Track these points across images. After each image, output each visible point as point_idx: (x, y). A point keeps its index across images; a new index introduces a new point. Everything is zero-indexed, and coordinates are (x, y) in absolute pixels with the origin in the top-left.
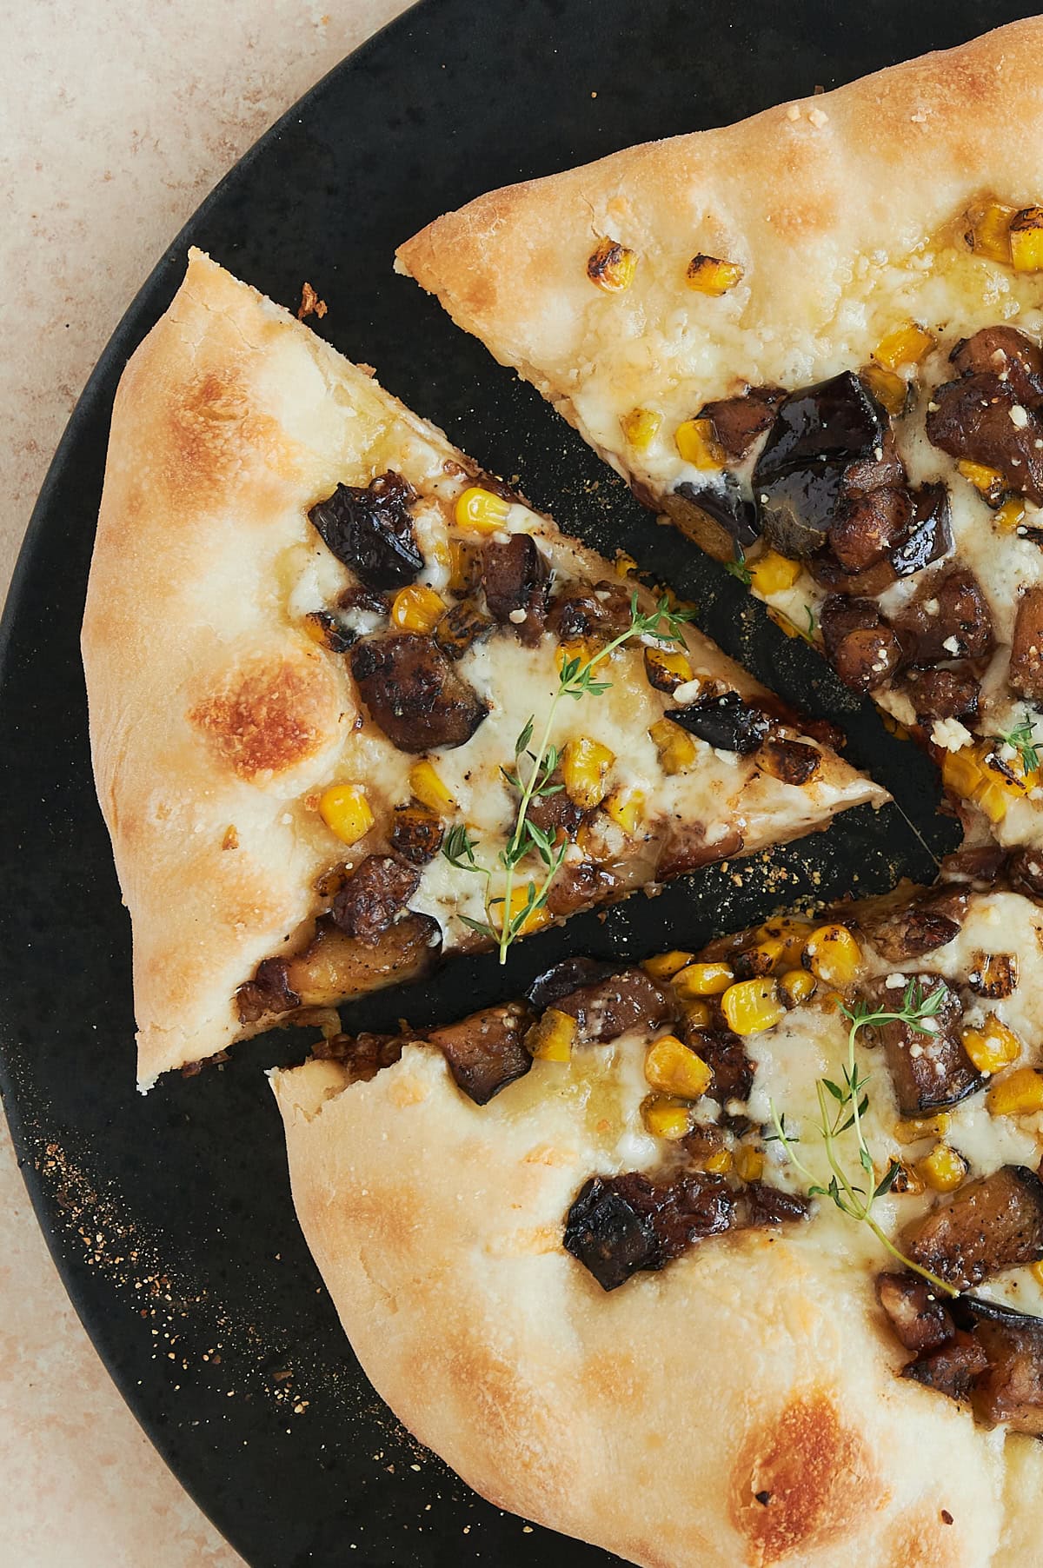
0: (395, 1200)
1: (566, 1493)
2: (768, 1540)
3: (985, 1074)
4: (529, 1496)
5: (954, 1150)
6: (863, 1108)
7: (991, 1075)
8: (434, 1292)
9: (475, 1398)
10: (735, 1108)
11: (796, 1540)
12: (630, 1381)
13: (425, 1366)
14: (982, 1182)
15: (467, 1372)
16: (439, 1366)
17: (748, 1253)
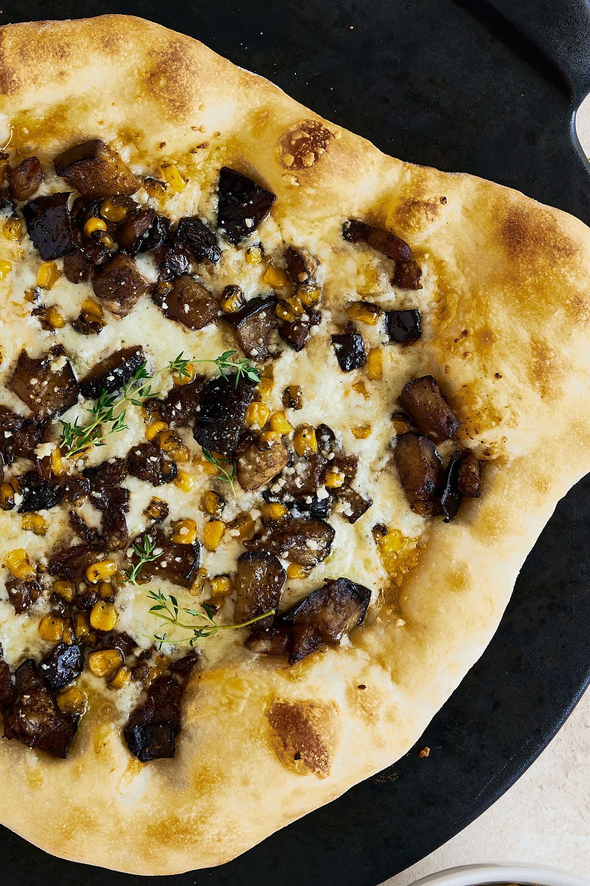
0: (76, 817)
1: (242, 832)
2: (318, 766)
3: (193, 543)
4: (233, 847)
5: (216, 577)
6: (174, 601)
7: (196, 540)
8: (124, 828)
9: (178, 842)
10: (137, 653)
11: (326, 755)
12: (215, 776)
13: (151, 852)
14: (237, 575)
15: (165, 838)
16: (155, 846)
17: (198, 690)
